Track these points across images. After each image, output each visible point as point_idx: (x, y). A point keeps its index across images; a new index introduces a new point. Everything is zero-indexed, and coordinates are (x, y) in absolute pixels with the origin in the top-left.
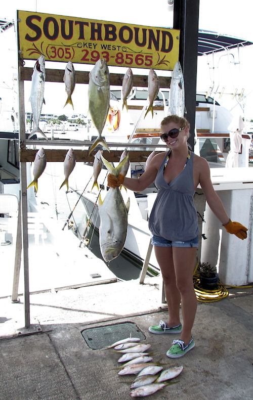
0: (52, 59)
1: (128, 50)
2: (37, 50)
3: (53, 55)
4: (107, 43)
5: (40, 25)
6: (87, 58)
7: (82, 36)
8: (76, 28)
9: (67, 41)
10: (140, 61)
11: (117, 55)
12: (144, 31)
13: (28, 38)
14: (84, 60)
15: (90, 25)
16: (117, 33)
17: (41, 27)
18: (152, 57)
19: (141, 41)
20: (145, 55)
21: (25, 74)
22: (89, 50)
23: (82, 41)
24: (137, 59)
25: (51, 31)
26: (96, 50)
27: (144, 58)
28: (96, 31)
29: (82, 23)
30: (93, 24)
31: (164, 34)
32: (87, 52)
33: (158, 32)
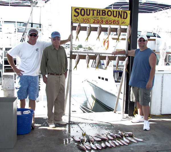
0: (82, 23)
1: (110, 19)
2: (78, 20)
3: (83, 21)
4: (103, 16)
5: (79, 11)
6: (95, 22)
7: (93, 15)
8: (91, 12)
9: (88, 16)
10: (114, 23)
11: (106, 21)
12: (116, 12)
13: (75, 16)
14: (94, 23)
16: (106, 13)
18: (119, 21)
19: (115, 15)
20: (116, 20)
21: (73, 28)
25: (83, 13)
26: (98, 19)
27: (116, 22)
28: (98, 12)
29: (93, 10)
30: (97, 10)
31: (124, 12)
32: (95, 20)
33: (122, 12)
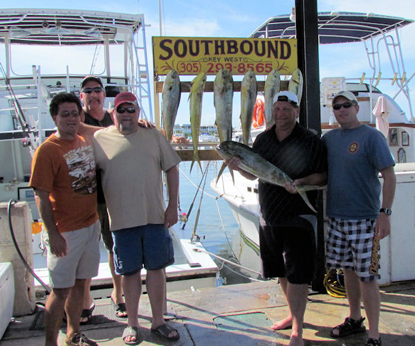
0: (182, 73)
1: (249, 60)
2: (169, 67)
3: (183, 69)
4: (230, 56)
5: (172, 46)
6: (212, 70)
7: (207, 52)
8: (202, 46)
9: (195, 57)
10: (260, 69)
11: (239, 66)
12: (263, 43)
13: (162, 58)
14: (210, 72)
15: (214, 42)
16: (238, 47)
17: (172, 48)
18: (271, 64)
19: (260, 51)
20: (265, 63)
21: (159, 88)
22: (213, 63)
23: (207, 56)
24: (257, 67)
25: (181, 51)
26: (220, 62)
27: (264, 66)
28: (219, 47)
29: (207, 42)
30: (216, 42)
31: (282, 43)
32: (212, 65)
33: (276, 42)
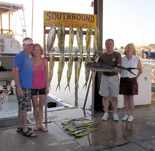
1: (79, 22)
2: (50, 23)
4: (73, 20)
5: (51, 15)
6: (66, 25)
8: (62, 16)
9: (60, 20)
11: (76, 24)
12: (85, 15)
13: (47, 20)
15: (67, 14)
16: (76, 17)
19: (84, 19)
20: (85, 24)
22: (66, 23)
23: (64, 20)
24: (82, 25)
25: (54, 17)
26: (69, 23)
28: (69, 16)
29: (64, 14)
31: (91, 16)
